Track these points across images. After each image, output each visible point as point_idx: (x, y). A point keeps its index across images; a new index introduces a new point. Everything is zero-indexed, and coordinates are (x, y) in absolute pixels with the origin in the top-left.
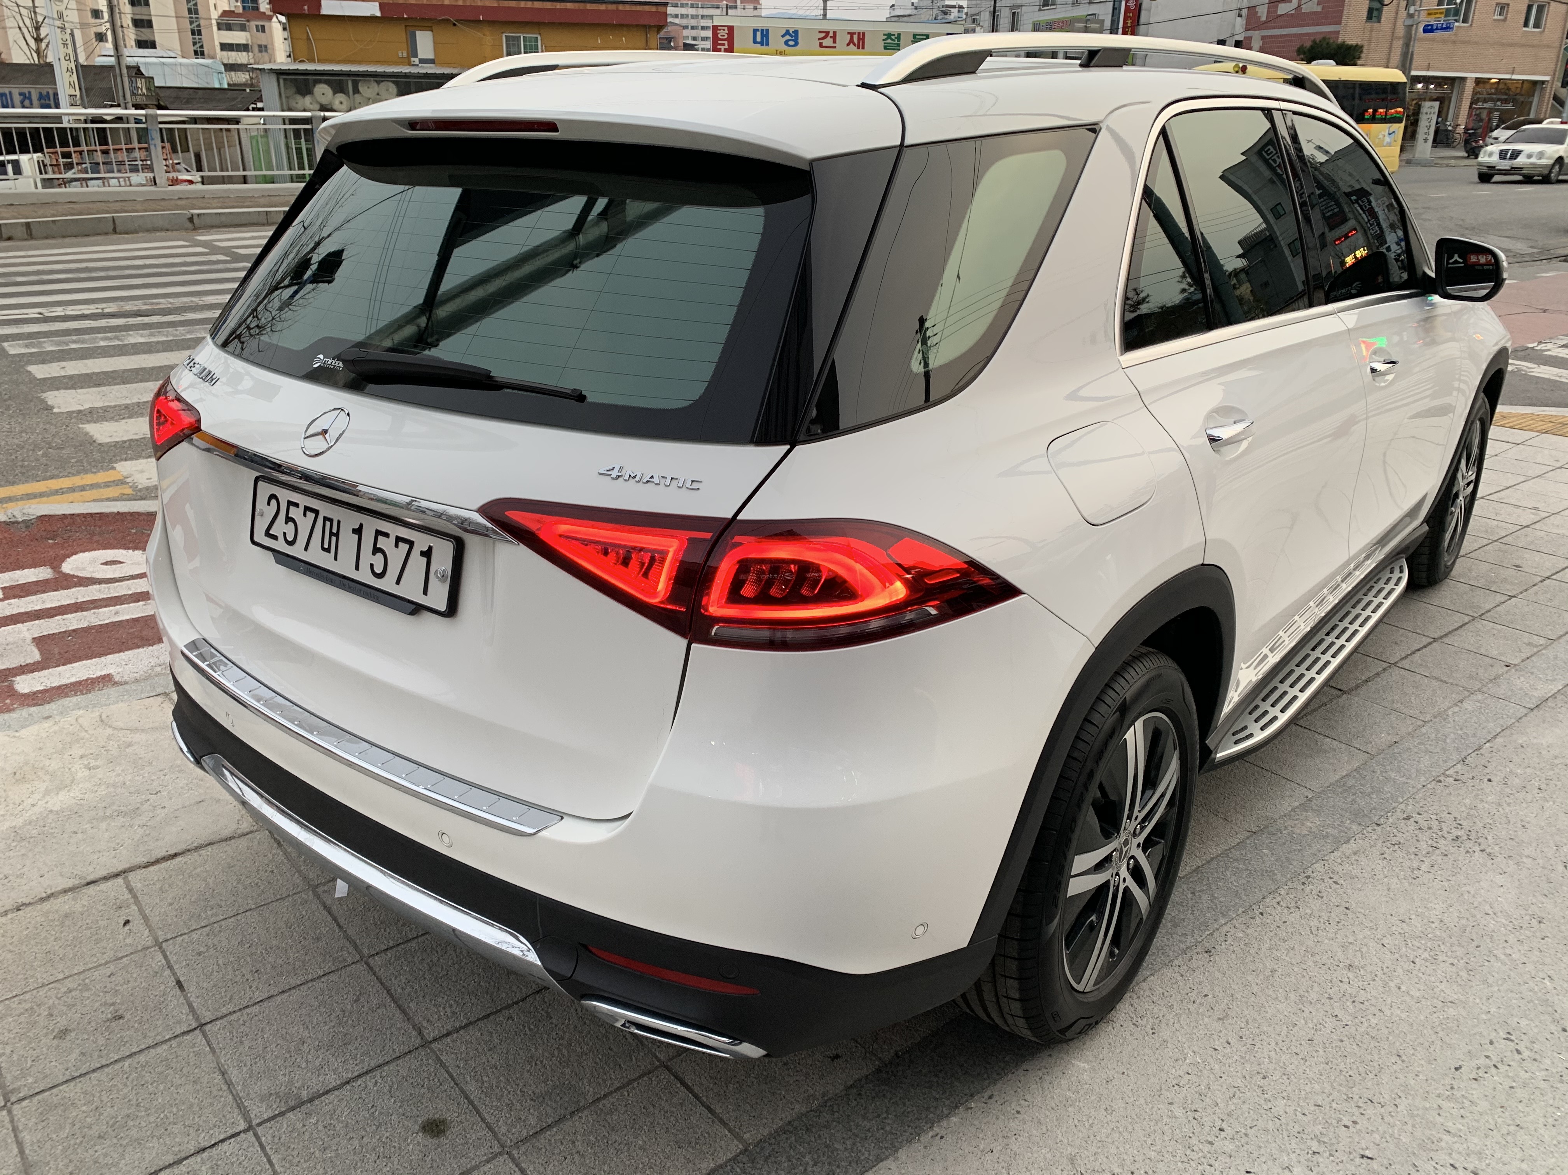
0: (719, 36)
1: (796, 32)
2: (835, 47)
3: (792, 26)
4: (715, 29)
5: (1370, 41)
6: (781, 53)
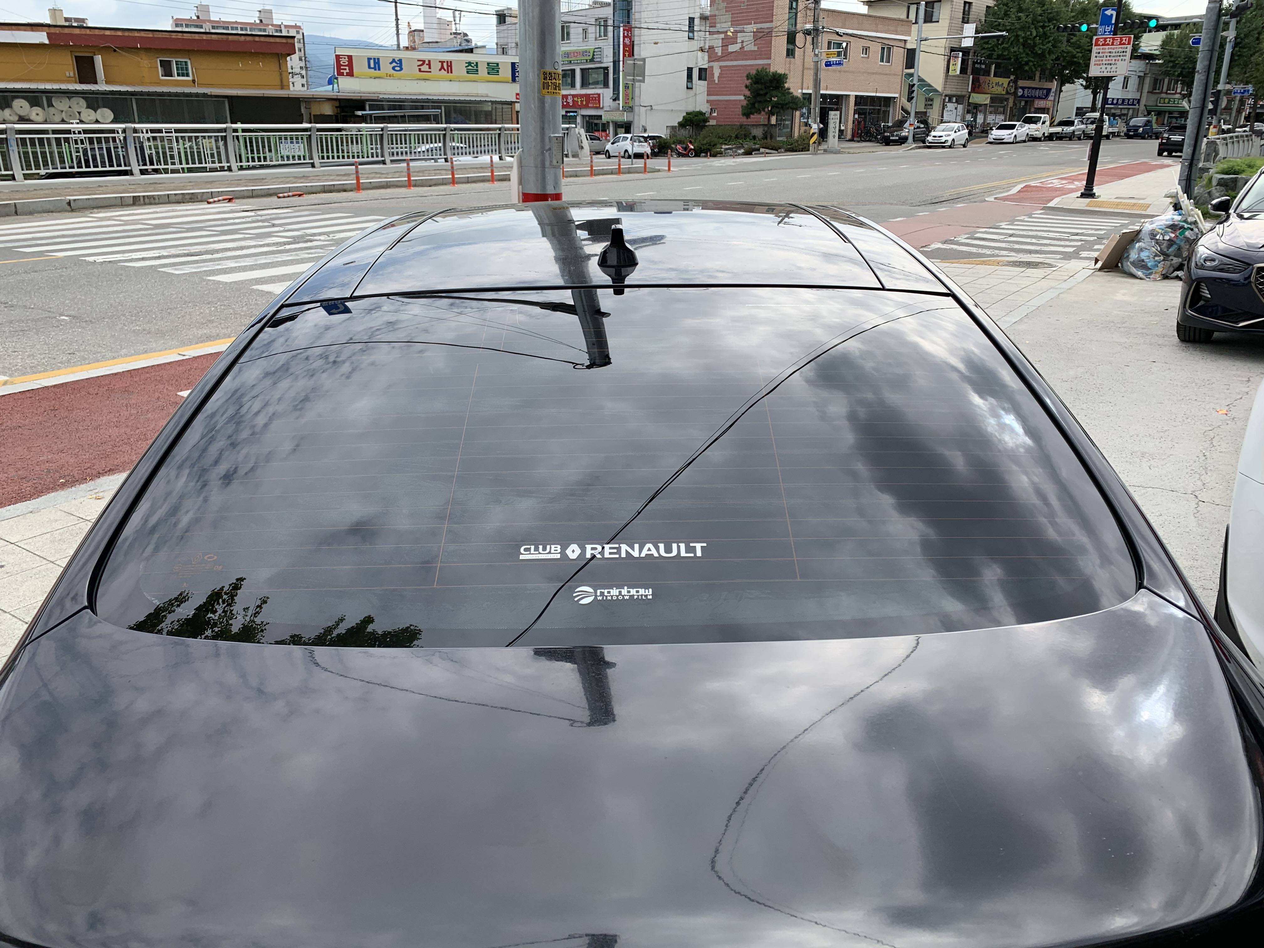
0: (341, 63)
1: (400, 60)
2: (431, 72)
3: (396, 55)
4: (338, 57)
5: (790, 70)
6: (390, 76)
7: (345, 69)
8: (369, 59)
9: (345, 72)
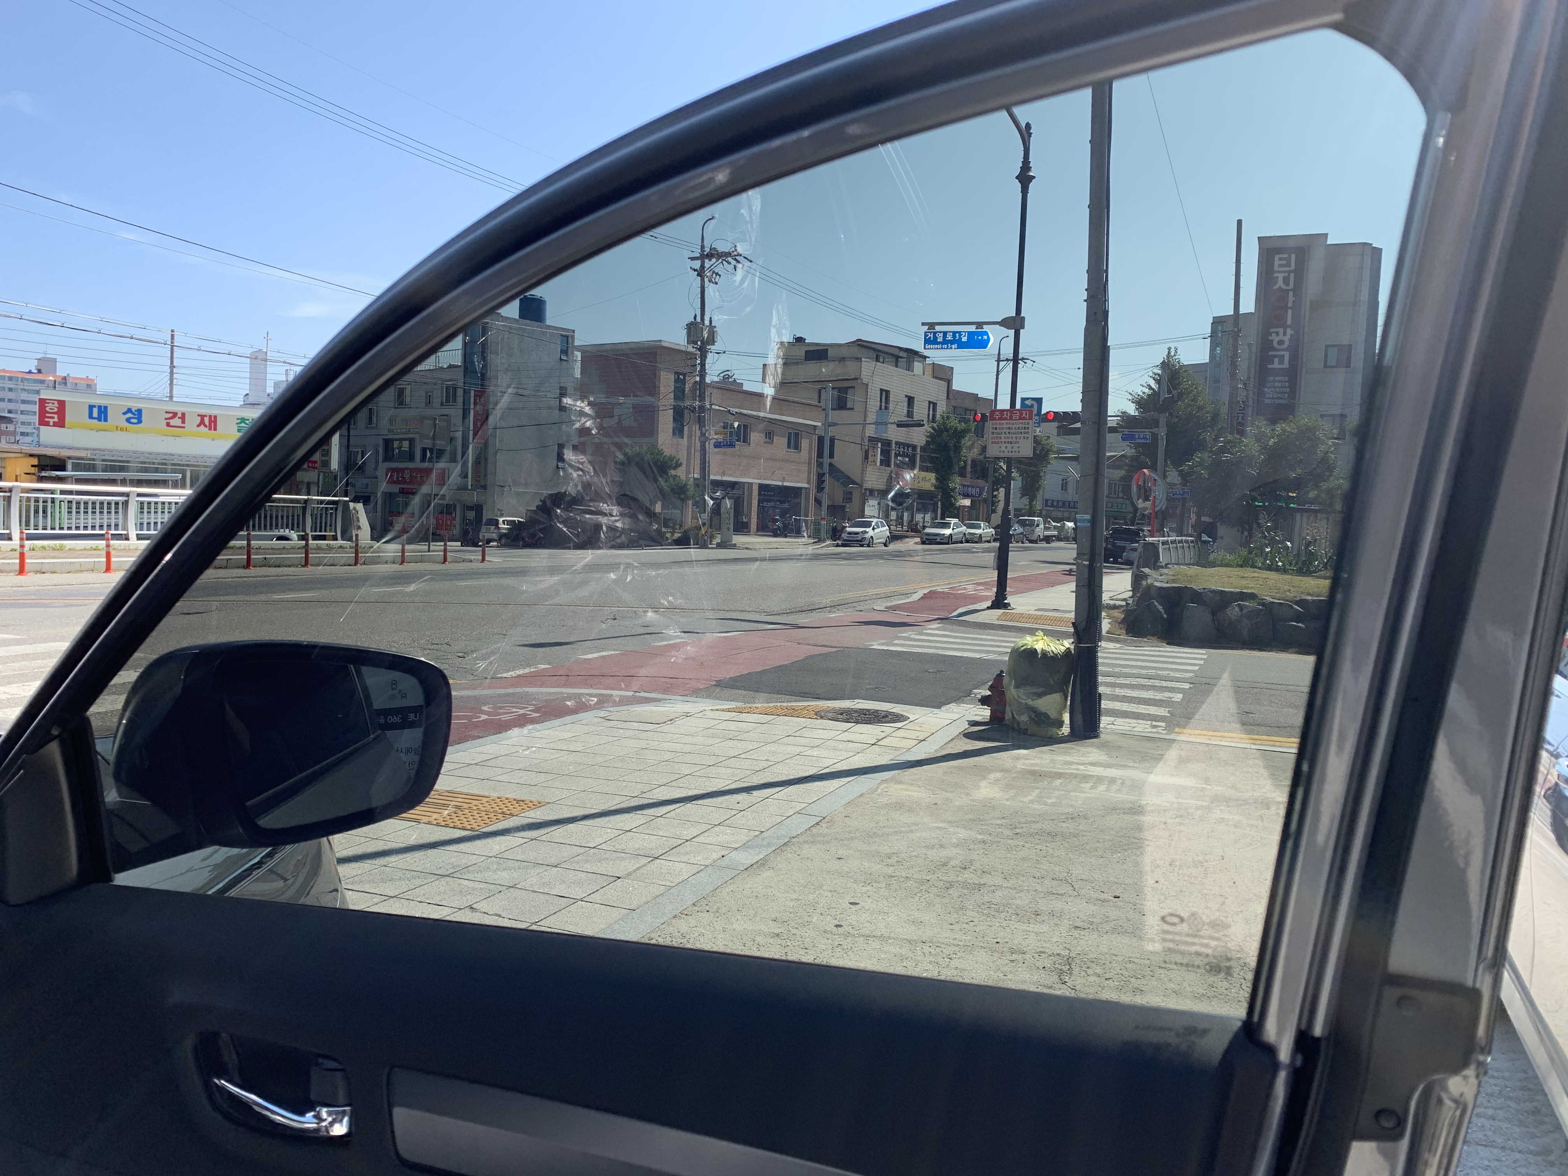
0: (47, 409)
1: (139, 411)
2: (184, 427)
3: (135, 405)
4: (43, 402)
6: (122, 430)
7: (53, 418)
8: (91, 407)
9: (51, 421)
